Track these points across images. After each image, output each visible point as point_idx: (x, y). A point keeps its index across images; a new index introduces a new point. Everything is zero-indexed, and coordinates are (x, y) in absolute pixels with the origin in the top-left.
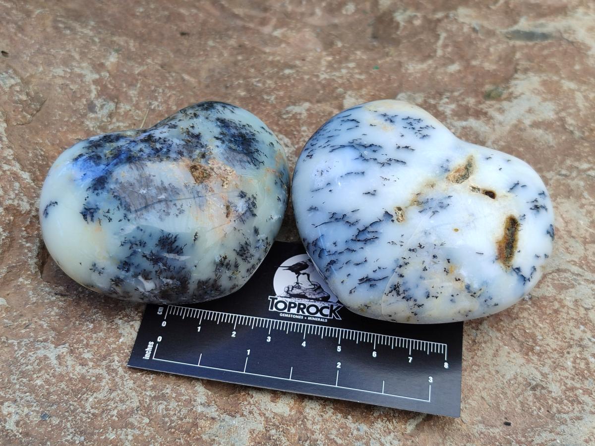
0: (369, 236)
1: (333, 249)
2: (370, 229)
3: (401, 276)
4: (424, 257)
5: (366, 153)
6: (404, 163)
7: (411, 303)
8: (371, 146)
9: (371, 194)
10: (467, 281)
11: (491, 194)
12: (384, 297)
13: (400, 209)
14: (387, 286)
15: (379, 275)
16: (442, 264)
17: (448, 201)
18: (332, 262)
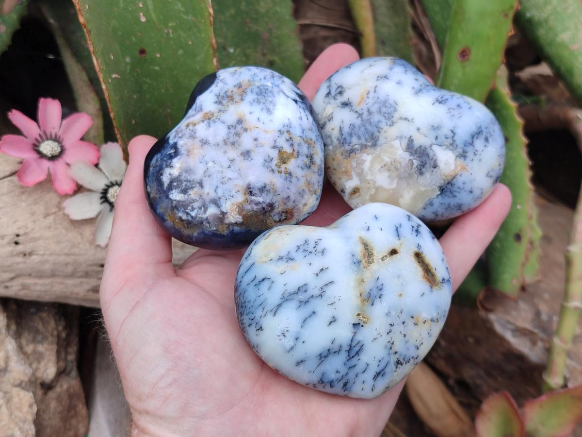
0: (357, 349)
1: (339, 376)
2: (354, 344)
3: (396, 353)
4: (398, 328)
5: (302, 297)
6: (332, 282)
7: (412, 361)
8: (299, 289)
9: (333, 321)
10: (429, 317)
11: (394, 252)
12: (395, 374)
13: (359, 315)
14: (392, 366)
15: (382, 365)
16: (410, 323)
17: (380, 282)
18: (345, 384)
